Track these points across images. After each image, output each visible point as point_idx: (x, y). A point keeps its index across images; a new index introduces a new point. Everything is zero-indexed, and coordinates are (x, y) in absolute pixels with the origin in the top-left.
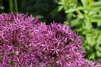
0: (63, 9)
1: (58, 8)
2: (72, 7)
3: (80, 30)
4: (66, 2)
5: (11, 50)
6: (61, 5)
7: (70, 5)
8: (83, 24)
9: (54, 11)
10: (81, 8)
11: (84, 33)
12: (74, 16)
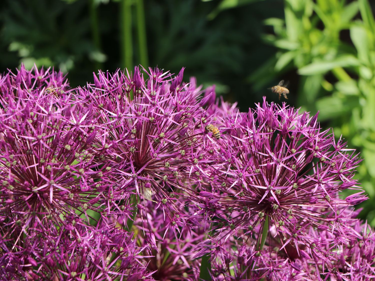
0: (292, 62)
1: (276, 61)
2: (321, 56)
3: (346, 130)
4: (300, 42)
5: (132, 185)
6: (285, 51)
7: (316, 51)
8: (356, 113)
9: (263, 70)
10: (349, 60)
11: (357, 141)
12: (327, 86)
